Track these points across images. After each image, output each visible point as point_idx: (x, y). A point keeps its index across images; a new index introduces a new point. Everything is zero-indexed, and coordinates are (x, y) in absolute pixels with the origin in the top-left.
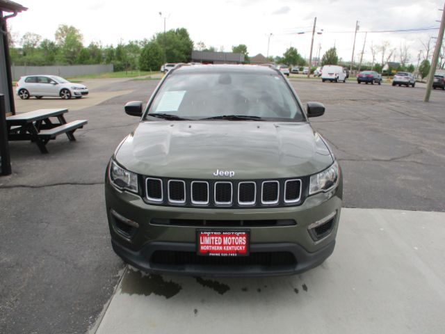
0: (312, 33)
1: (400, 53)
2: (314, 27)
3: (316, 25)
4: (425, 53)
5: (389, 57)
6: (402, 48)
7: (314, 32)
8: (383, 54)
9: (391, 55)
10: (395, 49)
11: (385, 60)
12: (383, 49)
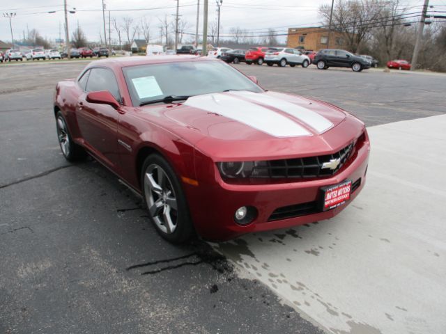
0: (64, 12)
1: (142, 30)
2: (65, 6)
3: (67, 3)
4: (165, 29)
5: (134, 35)
6: (144, 25)
7: (66, 10)
8: (128, 32)
9: (135, 33)
10: (137, 27)
11: (131, 38)
12: (128, 29)
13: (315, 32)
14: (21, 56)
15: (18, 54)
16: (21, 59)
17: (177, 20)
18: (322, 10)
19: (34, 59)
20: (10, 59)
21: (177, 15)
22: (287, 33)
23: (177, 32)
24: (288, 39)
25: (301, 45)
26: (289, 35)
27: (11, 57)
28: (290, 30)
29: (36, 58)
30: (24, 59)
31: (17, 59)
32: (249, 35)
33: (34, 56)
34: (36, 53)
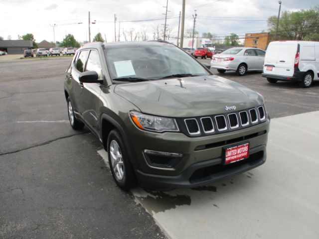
2: (89, 19)
4: (157, 35)
5: (135, 38)
7: (89, 22)
8: (131, 36)
9: (136, 37)
12: (131, 34)
13: (265, 36)
14: (59, 53)
15: (57, 52)
16: (59, 55)
17: (165, 28)
18: (272, 20)
19: (67, 54)
20: (52, 55)
21: (165, 25)
22: (245, 37)
23: (165, 36)
24: (245, 41)
25: (255, 46)
26: (245, 38)
27: (53, 53)
28: (247, 35)
29: (68, 54)
30: (61, 55)
31: (56, 54)
32: (217, 38)
33: (68, 53)
34: (69, 50)
